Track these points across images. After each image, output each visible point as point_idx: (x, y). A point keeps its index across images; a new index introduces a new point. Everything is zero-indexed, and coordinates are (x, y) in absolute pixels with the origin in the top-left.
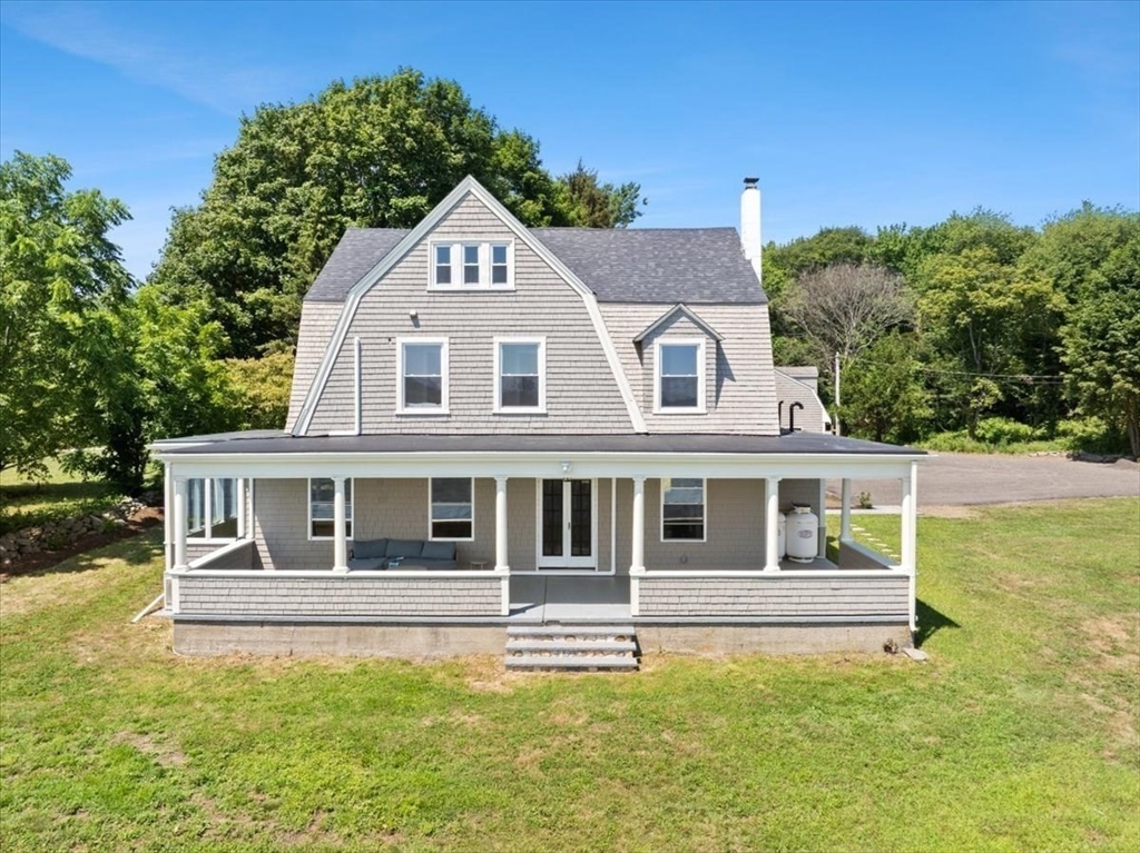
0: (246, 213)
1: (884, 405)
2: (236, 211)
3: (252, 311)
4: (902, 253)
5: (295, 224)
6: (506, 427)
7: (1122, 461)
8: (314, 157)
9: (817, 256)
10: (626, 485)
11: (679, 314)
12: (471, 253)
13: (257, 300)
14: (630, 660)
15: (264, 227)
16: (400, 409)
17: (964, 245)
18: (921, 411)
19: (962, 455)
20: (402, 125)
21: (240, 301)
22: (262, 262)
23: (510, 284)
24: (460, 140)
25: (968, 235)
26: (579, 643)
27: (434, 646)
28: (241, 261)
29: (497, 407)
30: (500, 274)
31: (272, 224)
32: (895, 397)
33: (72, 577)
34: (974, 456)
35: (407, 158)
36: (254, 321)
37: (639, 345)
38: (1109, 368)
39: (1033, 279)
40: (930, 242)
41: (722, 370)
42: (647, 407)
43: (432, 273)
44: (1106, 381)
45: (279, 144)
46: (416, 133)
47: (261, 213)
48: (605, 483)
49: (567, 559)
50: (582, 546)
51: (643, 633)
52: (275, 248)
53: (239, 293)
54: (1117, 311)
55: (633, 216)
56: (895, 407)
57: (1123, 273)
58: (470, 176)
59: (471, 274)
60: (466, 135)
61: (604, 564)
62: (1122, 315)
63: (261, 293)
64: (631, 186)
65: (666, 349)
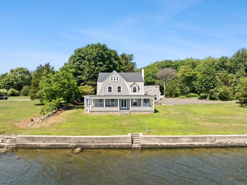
0: (77, 65)
1: (171, 91)
2: (76, 65)
3: (79, 79)
4: (178, 65)
5: (84, 67)
6: (118, 94)
7: (204, 99)
8: (86, 57)
9: (164, 65)
10: (129, 99)
11: (135, 83)
12: (115, 78)
13: (79, 77)
14: (130, 114)
15: (80, 67)
16: (108, 93)
17: (188, 64)
18: (178, 92)
19: (183, 99)
20: (99, 52)
21: (77, 77)
22: (80, 72)
23: (118, 81)
24: (107, 53)
25: (189, 62)
26: (125, 113)
27: (113, 113)
28: (77, 72)
29: (117, 92)
30: (117, 80)
31: (81, 66)
32: (173, 90)
33: (72, 110)
34: (185, 99)
35: (100, 57)
36: (79, 80)
37: (131, 86)
38: (202, 86)
39: (195, 71)
40: (183, 63)
41: (139, 89)
42: (132, 93)
43: (111, 80)
44: (201, 88)
45: (81, 55)
46: (101, 53)
47: (79, 65)
48: (127, 99)
49: (124, 107)
50: (125, 106)
51: (131, 112)
52: (82, 70)
53: (77, 76)
54: (203, 77)
55: (132, 60)
56: (173, 91)
57: (204, 71)
58: (114, 70)
59: (115, 80)
60: (108, 53)
61: (127, 108)
62: (204, 78)
63: (80, 76)
64: (132, 54)
65: (133, 87)
